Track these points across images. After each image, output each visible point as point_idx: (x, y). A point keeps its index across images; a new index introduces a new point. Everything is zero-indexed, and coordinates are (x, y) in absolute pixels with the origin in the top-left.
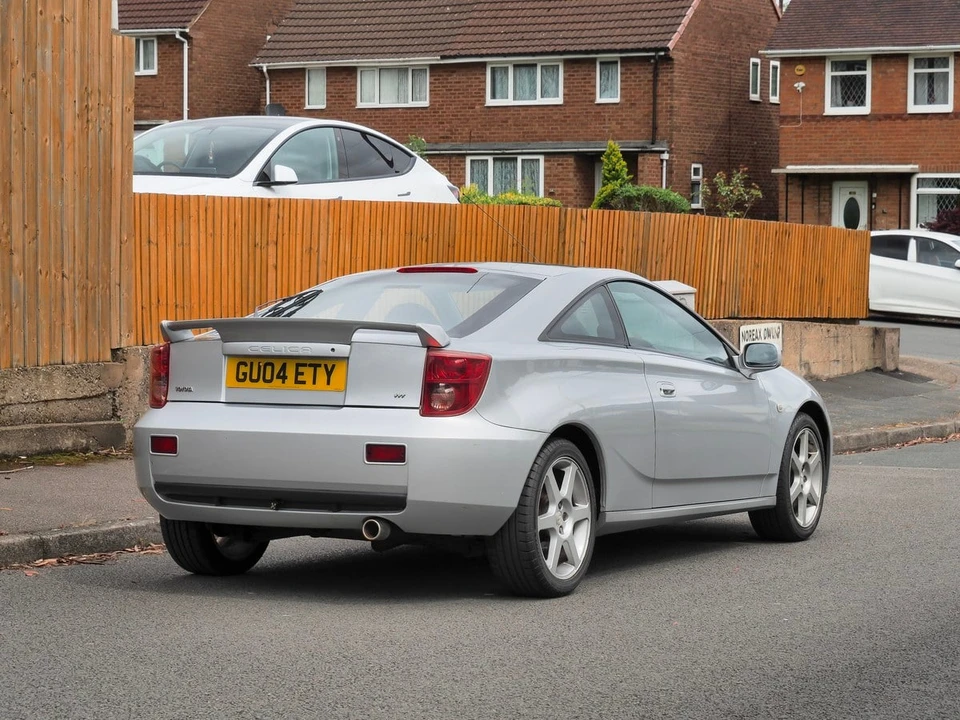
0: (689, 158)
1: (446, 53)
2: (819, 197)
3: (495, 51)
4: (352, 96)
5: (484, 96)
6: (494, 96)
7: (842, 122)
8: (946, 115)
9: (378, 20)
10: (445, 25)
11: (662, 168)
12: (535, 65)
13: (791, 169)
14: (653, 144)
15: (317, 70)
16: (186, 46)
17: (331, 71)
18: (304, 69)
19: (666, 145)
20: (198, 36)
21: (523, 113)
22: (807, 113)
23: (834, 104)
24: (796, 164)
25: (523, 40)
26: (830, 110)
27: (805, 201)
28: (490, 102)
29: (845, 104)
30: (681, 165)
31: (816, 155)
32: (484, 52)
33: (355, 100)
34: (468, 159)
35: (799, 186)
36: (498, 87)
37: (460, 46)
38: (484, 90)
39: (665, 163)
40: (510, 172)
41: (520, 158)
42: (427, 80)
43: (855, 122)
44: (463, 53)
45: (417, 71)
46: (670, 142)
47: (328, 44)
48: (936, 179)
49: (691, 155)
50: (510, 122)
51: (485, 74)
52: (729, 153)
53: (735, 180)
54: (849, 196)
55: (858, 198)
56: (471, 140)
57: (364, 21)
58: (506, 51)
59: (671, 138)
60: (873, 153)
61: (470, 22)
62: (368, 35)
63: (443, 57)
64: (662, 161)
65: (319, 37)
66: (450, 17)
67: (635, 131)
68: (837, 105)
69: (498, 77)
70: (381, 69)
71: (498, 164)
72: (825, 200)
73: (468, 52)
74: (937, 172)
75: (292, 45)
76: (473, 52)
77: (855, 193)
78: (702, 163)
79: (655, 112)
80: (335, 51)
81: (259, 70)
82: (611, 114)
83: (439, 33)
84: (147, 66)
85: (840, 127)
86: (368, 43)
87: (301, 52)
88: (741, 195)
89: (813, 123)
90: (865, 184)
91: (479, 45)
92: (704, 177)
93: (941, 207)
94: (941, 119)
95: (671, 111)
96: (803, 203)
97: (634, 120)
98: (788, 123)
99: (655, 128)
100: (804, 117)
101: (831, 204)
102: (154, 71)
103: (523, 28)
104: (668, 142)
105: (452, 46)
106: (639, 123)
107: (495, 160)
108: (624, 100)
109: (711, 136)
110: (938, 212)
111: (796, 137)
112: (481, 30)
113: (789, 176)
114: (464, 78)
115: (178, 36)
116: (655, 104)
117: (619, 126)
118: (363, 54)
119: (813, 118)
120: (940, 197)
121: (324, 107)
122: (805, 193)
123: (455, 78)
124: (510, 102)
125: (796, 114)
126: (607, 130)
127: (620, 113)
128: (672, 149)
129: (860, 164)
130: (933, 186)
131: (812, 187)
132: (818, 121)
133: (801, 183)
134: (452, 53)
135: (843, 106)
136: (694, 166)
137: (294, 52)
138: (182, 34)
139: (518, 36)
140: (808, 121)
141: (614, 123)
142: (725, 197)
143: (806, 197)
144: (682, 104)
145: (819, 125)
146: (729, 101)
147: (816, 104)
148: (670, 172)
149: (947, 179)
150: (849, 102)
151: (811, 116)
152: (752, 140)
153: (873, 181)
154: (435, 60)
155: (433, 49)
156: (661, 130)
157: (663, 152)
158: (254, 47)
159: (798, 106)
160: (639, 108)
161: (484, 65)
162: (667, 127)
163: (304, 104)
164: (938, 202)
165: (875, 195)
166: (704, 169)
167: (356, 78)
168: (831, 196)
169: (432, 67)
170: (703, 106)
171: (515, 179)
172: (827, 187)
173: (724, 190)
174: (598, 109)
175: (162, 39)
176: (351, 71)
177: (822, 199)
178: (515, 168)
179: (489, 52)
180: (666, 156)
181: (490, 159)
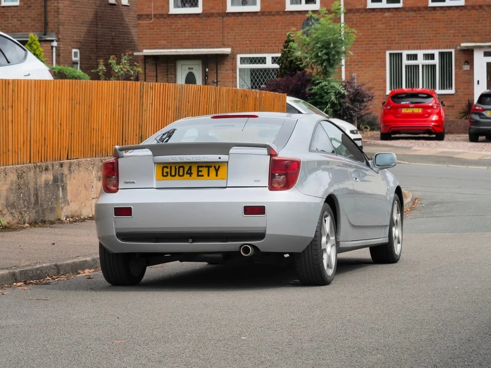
0: (71, 45)
2: (167, 72)
7: (182, 19)
8: (255, 13)
11: (52, 53)
13: (147, 52)
14: (45, 35)
19: (54, 35)
22: (157, 12)
23: (176, 6)
24: (150, 49)
26: (173, 10)
27: (158, 75)
29: (184, 6)
30: (65, 50)
31: (164, 42)
35: (152, 64)
39: (54, 49)
43: (191, 19)
46: (58, 34)
48: (250, 58)
49: (72, 43)
52: (97, 41)
53: (123, 61)
54: (188, 71)
55: (194, 71)
59: (59, 31)
60: (205, 40)
64: (52, 47)
67: (33, 26)
68: (179, 7)
72: (171, 74)
74: (250, 53)
77: (192, 69)
78: (79, 49)
79: (46, 13)
82: (12, 14)
85: (180, 22)
88: (128, 71)
89: (162, 19)
90: (199, 62)
92: (81, 58)
93: (254, 77)
94: (252, 16)
95: (57, 11)
96: (157, 76)
97: (30, 17)
98: (144, 19)
99: (46, 24)
100: (155, 15)
101: (176, 77)
104: (56, 34)
106: (34, 20)
108: (22, 4)
109: (84, 29)
110: (252, 81)
111: (150, 29)
113: (147, 57)
116: (45, 7)
117: (19, 22)
119: (162, 16)
120: (253, 71)
122: (158, 69)
125: (149, 13)
126: (10, 25)
127: (20, 13)
128: (59, 39)
129: (196, 48)
130: (247, 63)
131: (163, 65)
132: (165, 18)
133: (154, 62)
135: (182, 7)
136: (74, 50)
140: (158, 18)
141: (15, 20)
142: (117, 73)
143: (158, 72)
144: (65, 6)
145: (166, 21)
146: (95, 3)
147: (163, 6)
148: (58, 55)
149: (257, 58)
150: (186, 5)
151: (159, 15)
152: (111, 31)
153: (206, 60)
156: (51, 25)
157: (52, 41)
159: (151, 7)
160: (34, 9)
162: (54, 23)
164: (252, 74)
165: (207, 70)
166: (81, 53)
168: (175, 71)
170: (79, 7)
172: (173, 65)
173: (117, 68)
174: (3, 10)
177: (169, 73)
180: (55, 44)
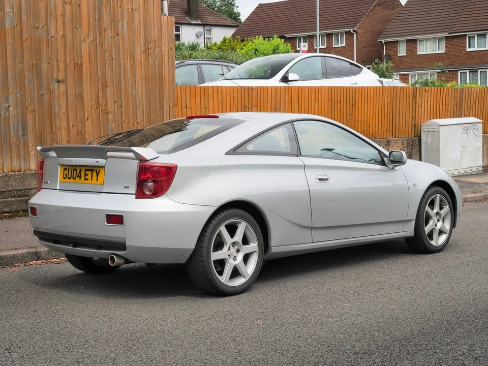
1: (451, 32)
3: (470, 30)
4: (415, 50)
5: (466, 48)
6: (469, 47)
9: (426, 21)
10: (451, 21)
12: (486, 34)
15: (403, 41)
16: (355, 35)
17: (408, 41)
18: (398, 41)
20: (359, 31)
21: (481, 53)
25: (481, 25)
28: (468, 50)
32: (465, 30)
33: (417, 51)
34: (459, 72)
36: (471, 43)
37: (456, 29)
38: (466, 45)
40: (475, 76)
41: (479, 71)
42: (443, 43)
44: (457, 31)
45: (440, 39)
47: (407, 31)
50: (476, 57)
51: (466, 39)
56: (461, 64)
57: (421, 21)
58: (474, 30)
61: (461, 19)
62: (422, 27)
63: (449, 33)
65: (403, 29)
66: (453, 18)
69: (471, 40)
70: (426, 39)
71: (471, 73)
73: (459, 31)
75: (393, 32)
76: (461, 31)
80: (409, 33)
81: (381, 42)
83: (448, 24)
84: (341, 43)
86: (421, 30)
87: (397, 35)
91: (464, 28)
102: (344, 45)
103: (481, 20)
105: (453, 29)
107: (469, 72)
112: (465, 22)
114: (458, 41)
115: (352, 31)
118: (420, 34)
121: (405, 55)
123: (455, 41)
124: (476, 49)
134: (453, 32)
137: (394, 35)
138: (354, 31)
139: (479, 24)
154: (447, 34)
155: (446, 30)
158: (380, 34)
161: (466, 35)
163: (398, 54)
167: (417, 43)
169: (446, 37)
171: (478, 79)
175: (347, 33)
176: (415, 41)
178: (477, 75)
179: (467, 30)
181: (468, 72)
